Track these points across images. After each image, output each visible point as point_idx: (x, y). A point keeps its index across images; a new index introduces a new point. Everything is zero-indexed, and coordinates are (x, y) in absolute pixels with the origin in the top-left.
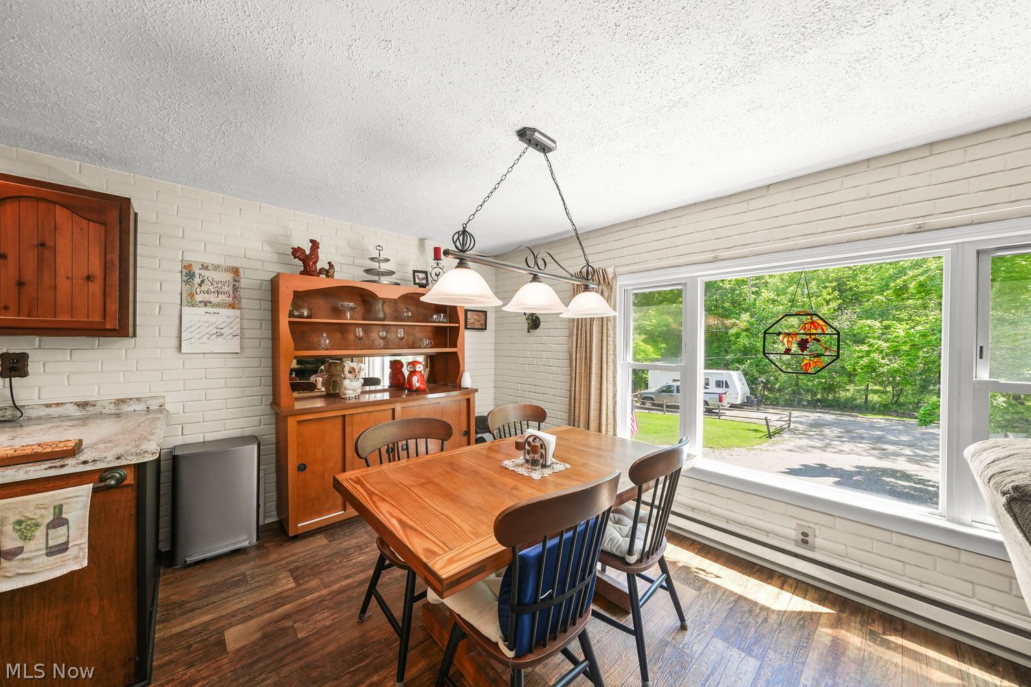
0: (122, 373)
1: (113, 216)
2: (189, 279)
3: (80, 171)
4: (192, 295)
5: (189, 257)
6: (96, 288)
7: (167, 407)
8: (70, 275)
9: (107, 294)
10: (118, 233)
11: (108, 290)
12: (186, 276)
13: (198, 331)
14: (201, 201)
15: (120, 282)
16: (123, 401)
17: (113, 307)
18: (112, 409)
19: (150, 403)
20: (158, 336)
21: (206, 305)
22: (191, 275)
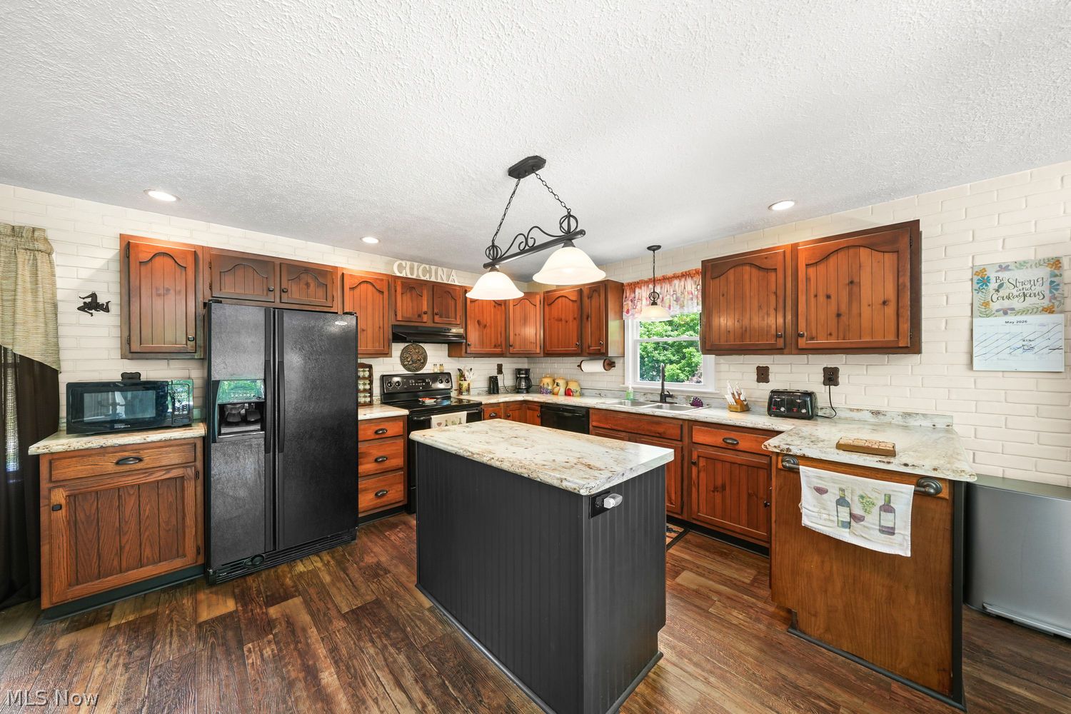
0: (908, 389)
1: (904, 243)
2: (982, 286)
3: (872, 213)
4: (986, 304)
5: (980, 262)
6: (890, 310)
7: (955, 428)
8: (871, 303)
9: (900, 314)
10: (909, 257)
11: (901, 311)
12: (978, 283)
13: (995, 345)
14: (997, 190)
15: (911, 302)
16: (909, 415)
17: (905, 326)
18: (899, 420)
19: (936, 421)
20: (944, 352)
21: (1005, 313)
22: (984, 281)
